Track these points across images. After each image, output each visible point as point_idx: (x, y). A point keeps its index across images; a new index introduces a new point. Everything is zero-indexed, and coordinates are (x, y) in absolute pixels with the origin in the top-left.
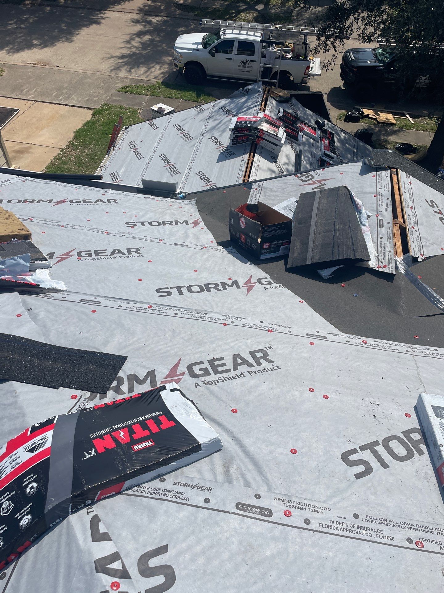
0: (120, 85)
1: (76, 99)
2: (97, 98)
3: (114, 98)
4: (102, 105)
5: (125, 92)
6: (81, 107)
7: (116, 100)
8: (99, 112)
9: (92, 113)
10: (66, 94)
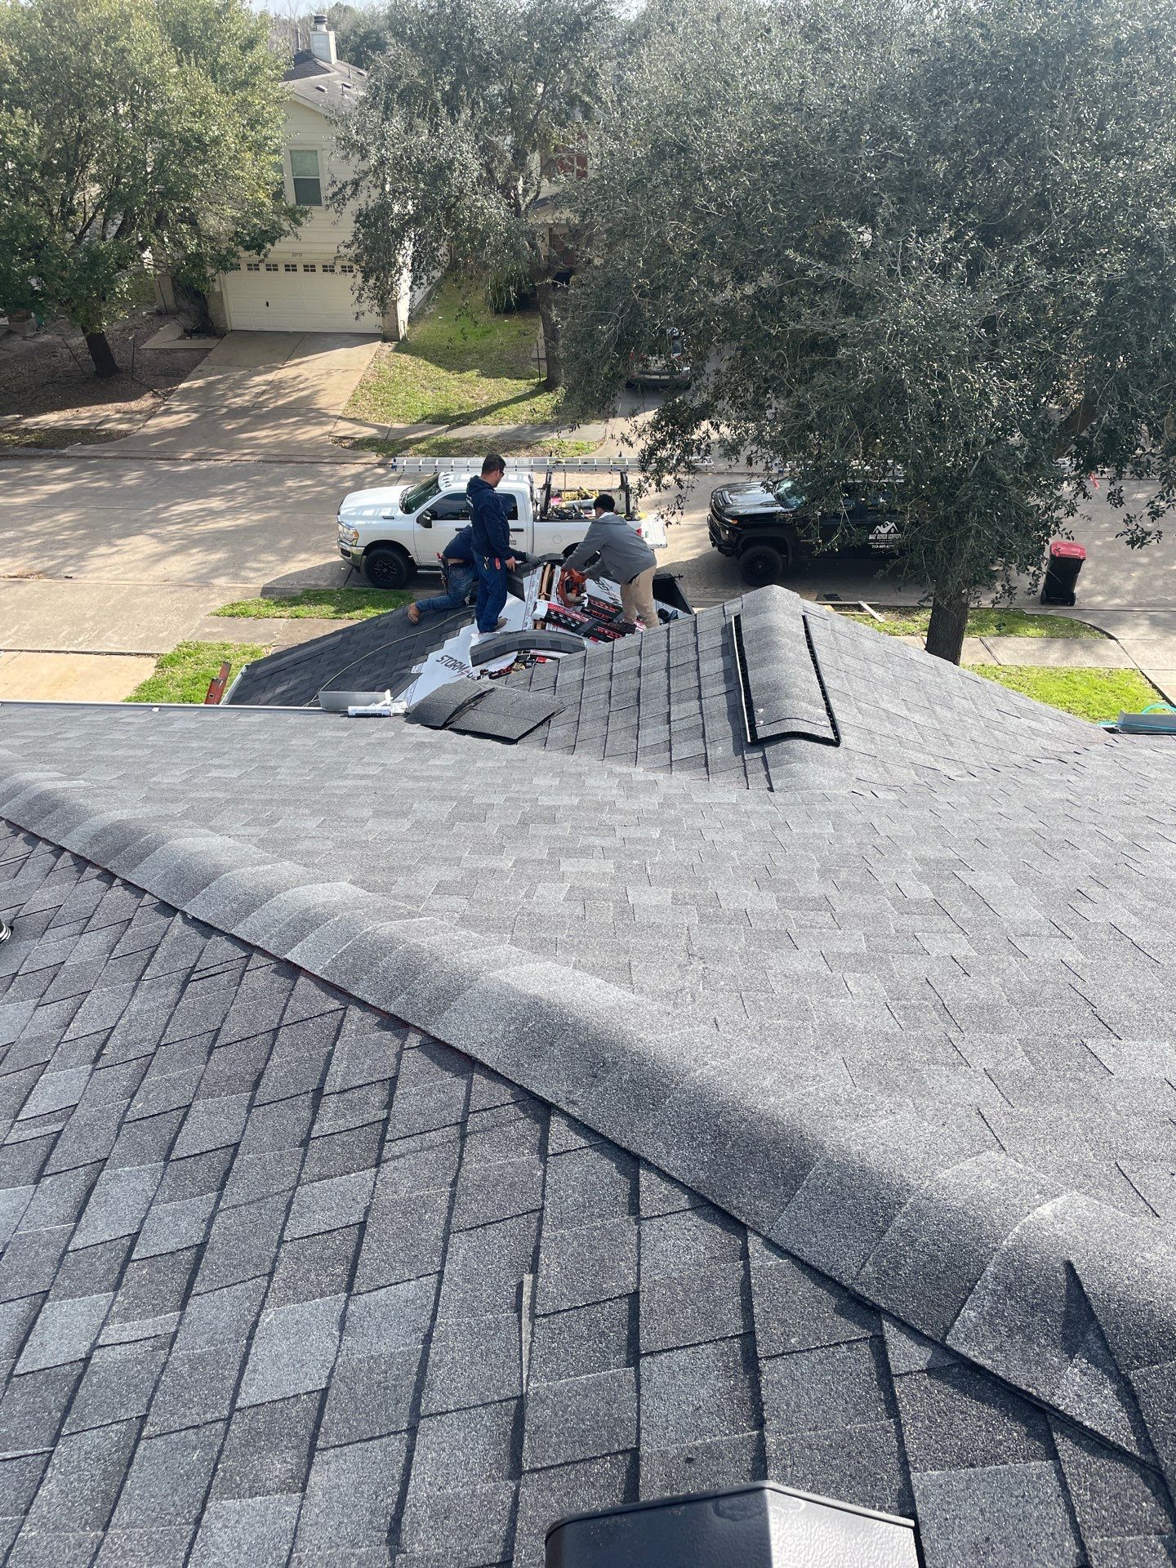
0: (219, 604)
1: (116, 638)
2: (165, 632)
3: (207, 630)
4: (179, 646)
5: (231, 616)
6: (130, 654)
7: (211, 633)
8: (172, 659)
9: (155, 664)
10: (94, 629)
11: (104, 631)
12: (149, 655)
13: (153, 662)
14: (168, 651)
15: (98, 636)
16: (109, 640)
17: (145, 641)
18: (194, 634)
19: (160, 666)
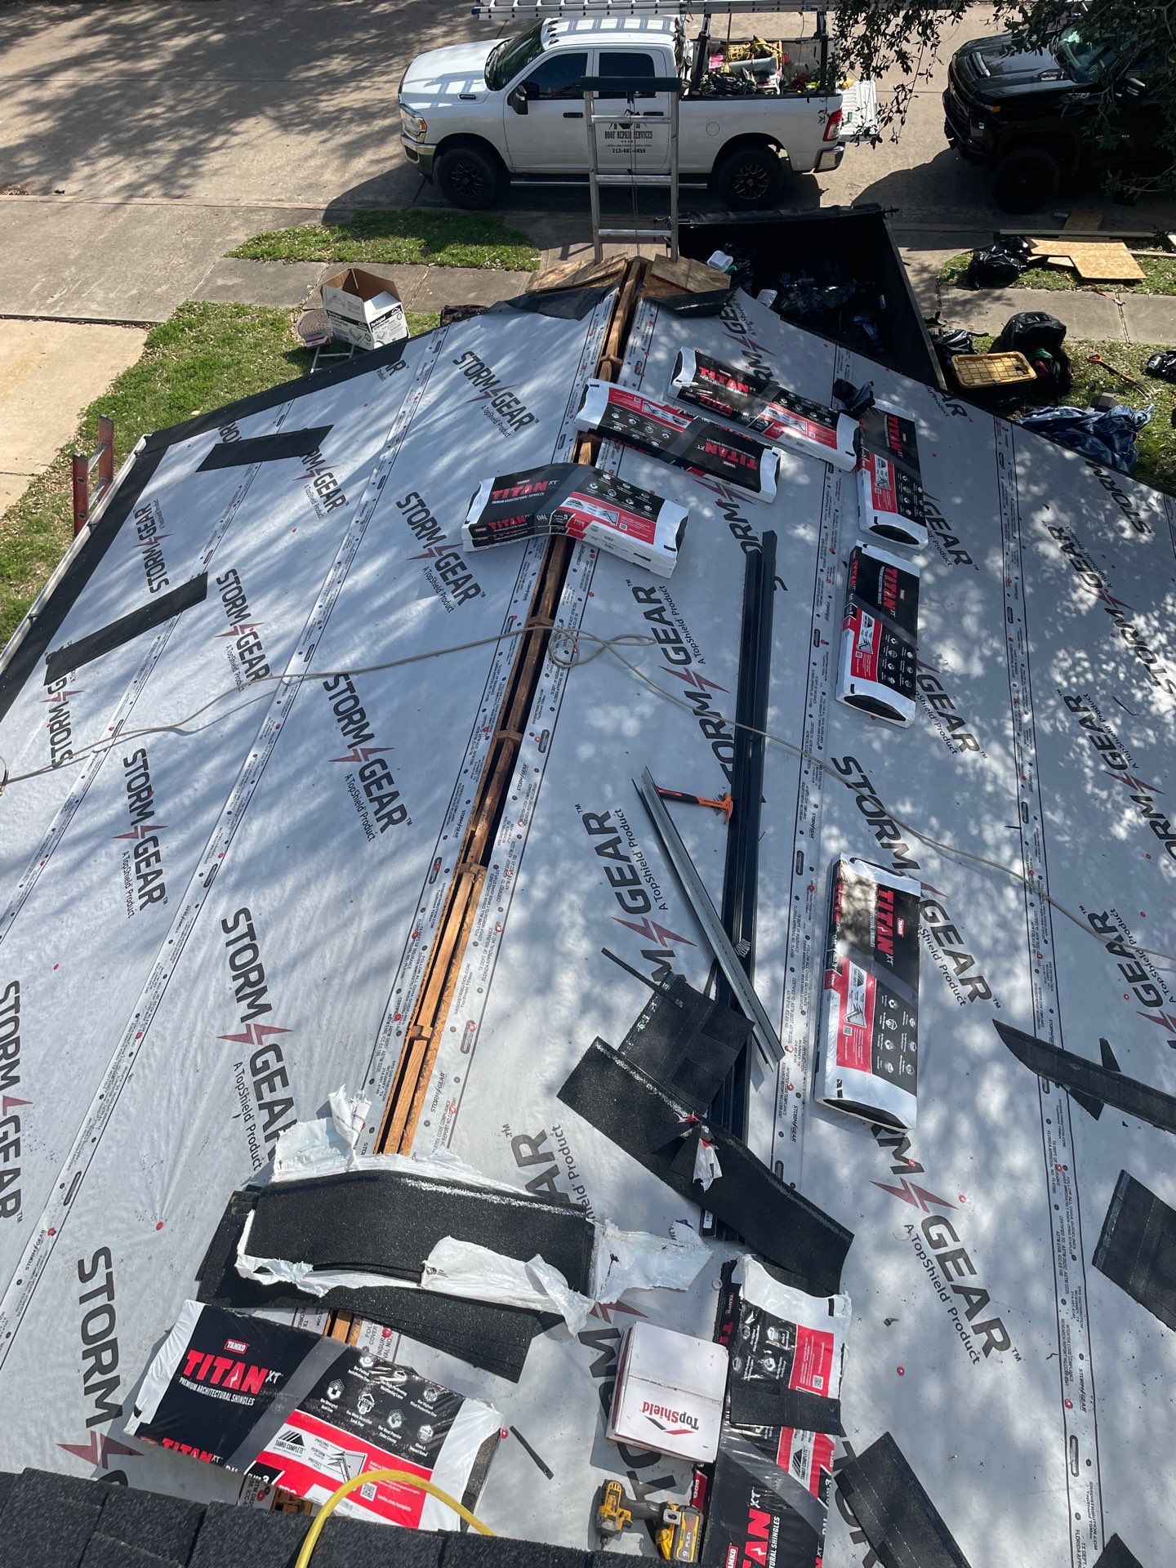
0: (241, 236)
2: (164, 287)
3: (220, 282)
4: (181, 310)
5: (255, 257)
6: (114, 322)
7: (225, 288)
8: (166, 333)
9: (144, 340)
10: (74, 281)
11: (87, 283)
12: (137, 324)
13: (142, 336)
14: (163, 318)
15: (78, 292)
16: (91, 298)
17: (137, 300)
18: (201, 289)
19: (150, 344)
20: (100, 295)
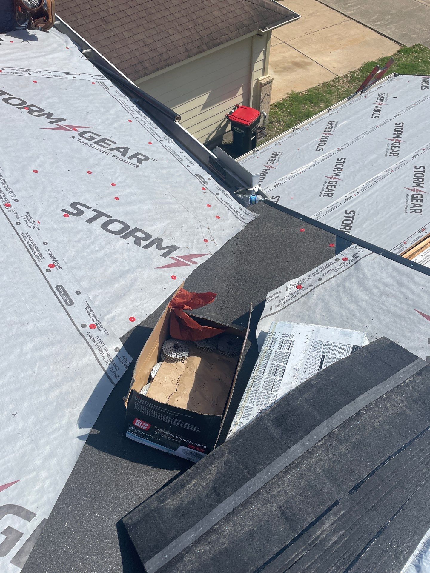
6: (392, 40)
8: (407, 51)
9: (398, 50)
10: (387, 21)
11: (391, 23)
12: (399, 43)
13: (398, 48)
14: (409, 45)
15: (387, 25)
16: (389, 29)
17: (403, 36)
18: (427, 42)
19: (399, 52)
20: (393, 29)
